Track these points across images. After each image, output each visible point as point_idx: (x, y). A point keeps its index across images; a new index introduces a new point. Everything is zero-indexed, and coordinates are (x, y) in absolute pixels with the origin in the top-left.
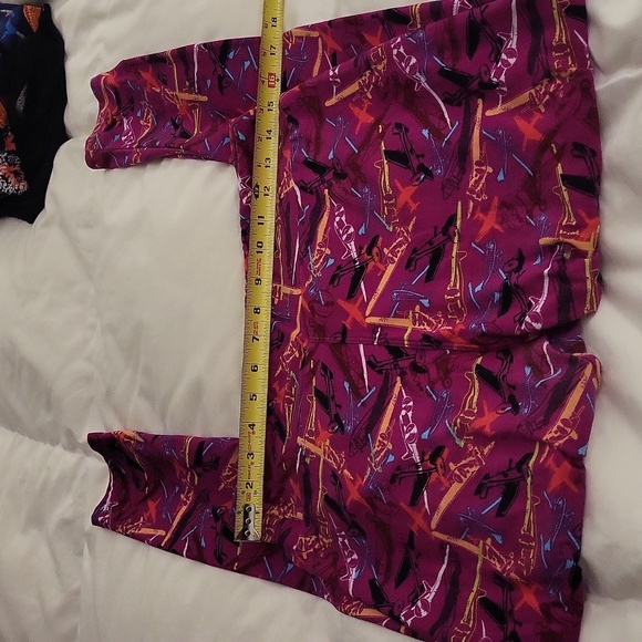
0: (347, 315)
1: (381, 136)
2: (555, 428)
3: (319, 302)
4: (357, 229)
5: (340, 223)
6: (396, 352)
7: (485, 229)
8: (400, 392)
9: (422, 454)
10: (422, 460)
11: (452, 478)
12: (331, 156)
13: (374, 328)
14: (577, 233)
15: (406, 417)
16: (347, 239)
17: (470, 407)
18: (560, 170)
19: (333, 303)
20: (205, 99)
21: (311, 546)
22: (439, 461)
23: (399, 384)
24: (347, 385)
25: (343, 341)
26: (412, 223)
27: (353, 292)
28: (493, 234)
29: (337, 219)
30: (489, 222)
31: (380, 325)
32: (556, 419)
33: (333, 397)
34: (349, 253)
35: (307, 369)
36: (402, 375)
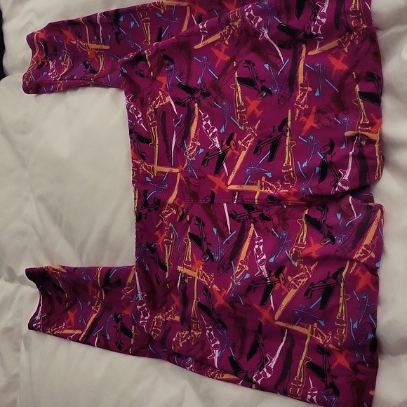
0: (214, 185)
1: (236, 68)
2: (361, 251)
3: (194, 177)
4: (219, 129)
5: (207, 126)
6: (250, 207)
7: (307, 127)
8: (254, 233)
9: (269, 272)
10: (270, 276)
11: (290, 286)
12: (199, 81)
13: (233, 192)
14: (370, 128)
15: (259, 249)
16: (213, 136)
17: (301, 241)
18: (357, 88)
19: (204, 178)
20: (108, 47)
21: (185, 338)
22: (282, 276)
23: (252, 229)
24: (215, 230)
25: (212, 202)
26: (257, 124)
27: (218, 170)
28: (312, 130)
29: (204, 123)
30: (310, 123)
31: (238, 191)
32: (361, 245)
33: (205, 238)
34: (214, 145)
35: (184, 221)
36: (255, 222)
